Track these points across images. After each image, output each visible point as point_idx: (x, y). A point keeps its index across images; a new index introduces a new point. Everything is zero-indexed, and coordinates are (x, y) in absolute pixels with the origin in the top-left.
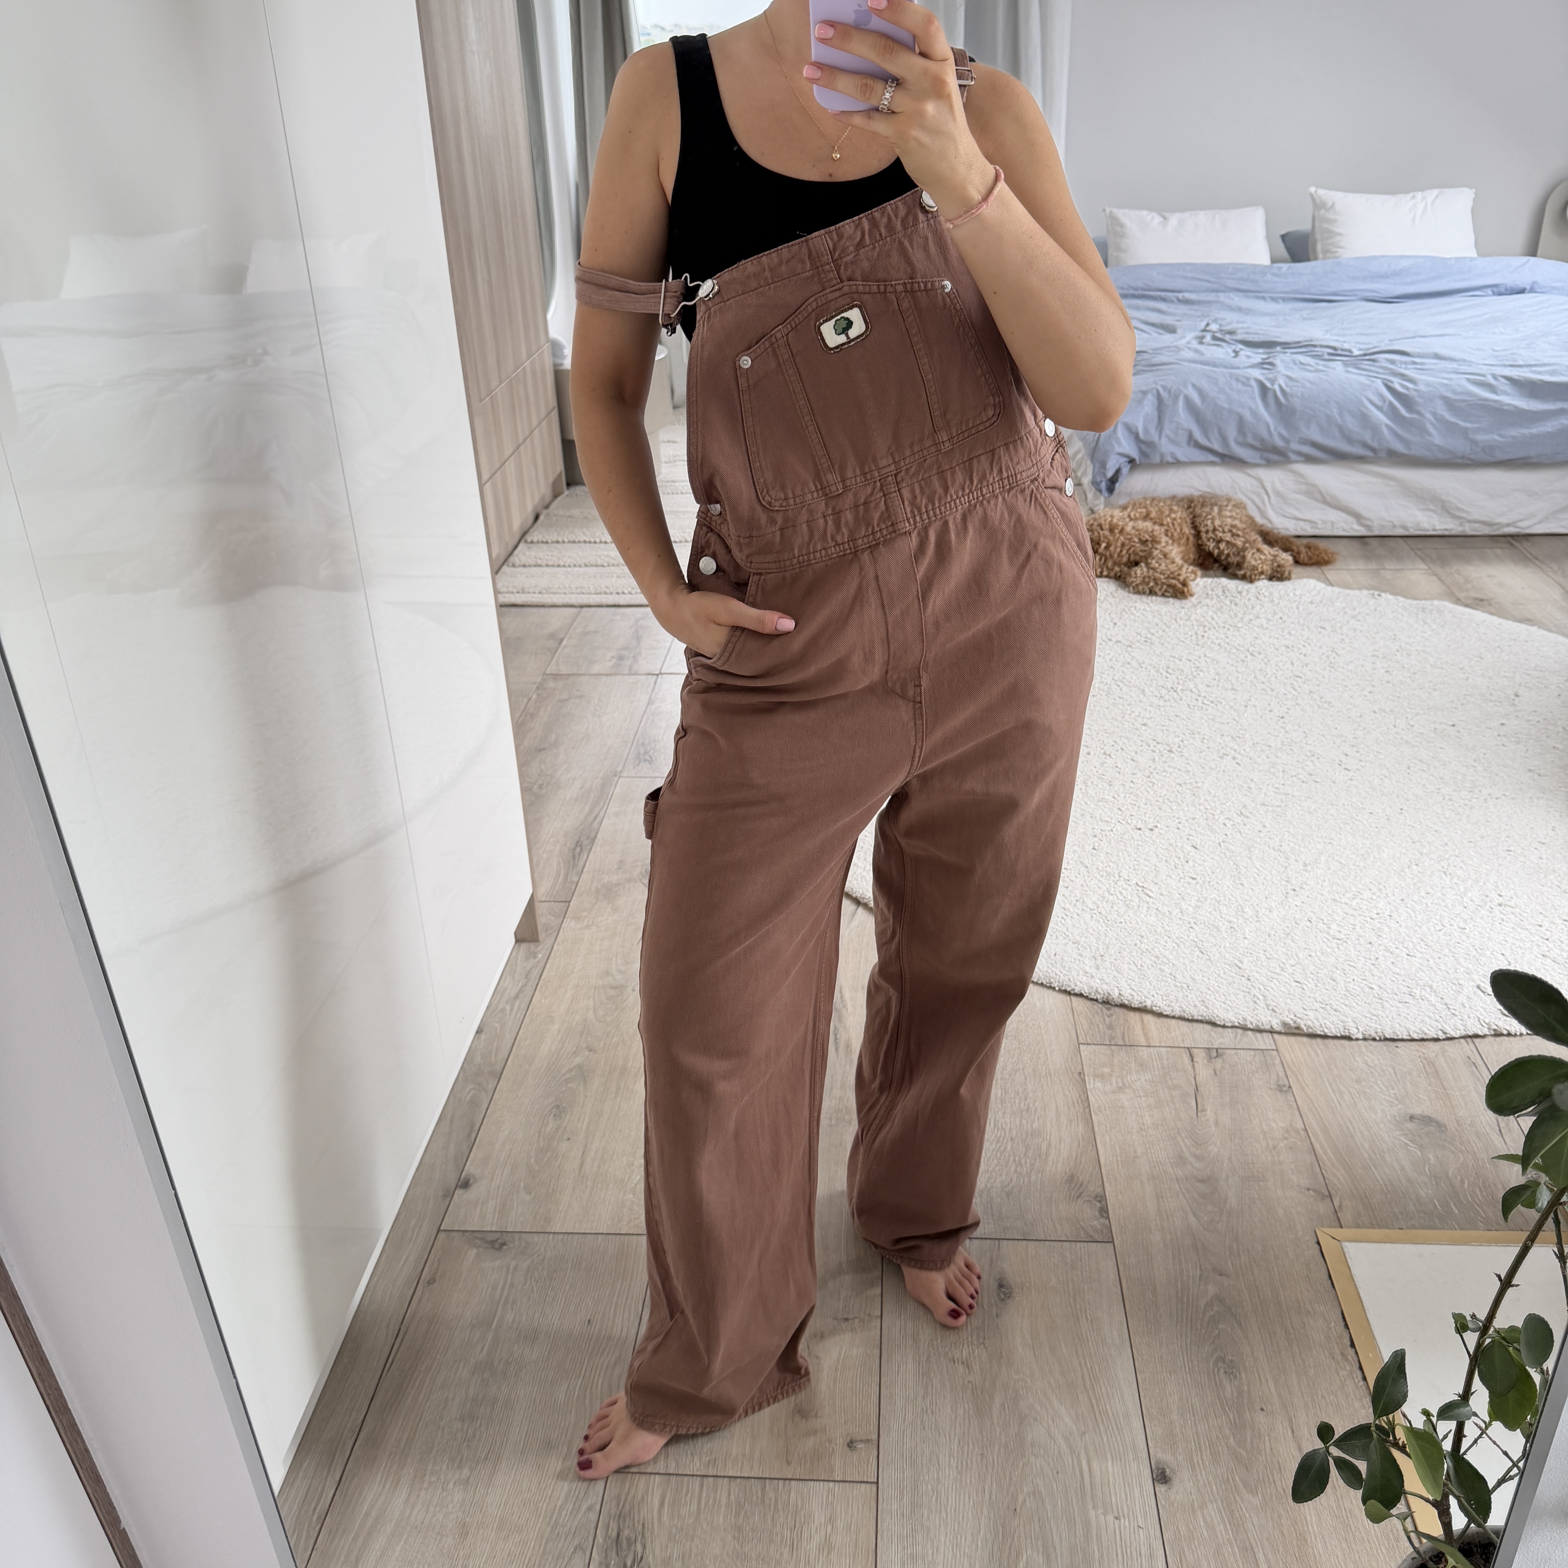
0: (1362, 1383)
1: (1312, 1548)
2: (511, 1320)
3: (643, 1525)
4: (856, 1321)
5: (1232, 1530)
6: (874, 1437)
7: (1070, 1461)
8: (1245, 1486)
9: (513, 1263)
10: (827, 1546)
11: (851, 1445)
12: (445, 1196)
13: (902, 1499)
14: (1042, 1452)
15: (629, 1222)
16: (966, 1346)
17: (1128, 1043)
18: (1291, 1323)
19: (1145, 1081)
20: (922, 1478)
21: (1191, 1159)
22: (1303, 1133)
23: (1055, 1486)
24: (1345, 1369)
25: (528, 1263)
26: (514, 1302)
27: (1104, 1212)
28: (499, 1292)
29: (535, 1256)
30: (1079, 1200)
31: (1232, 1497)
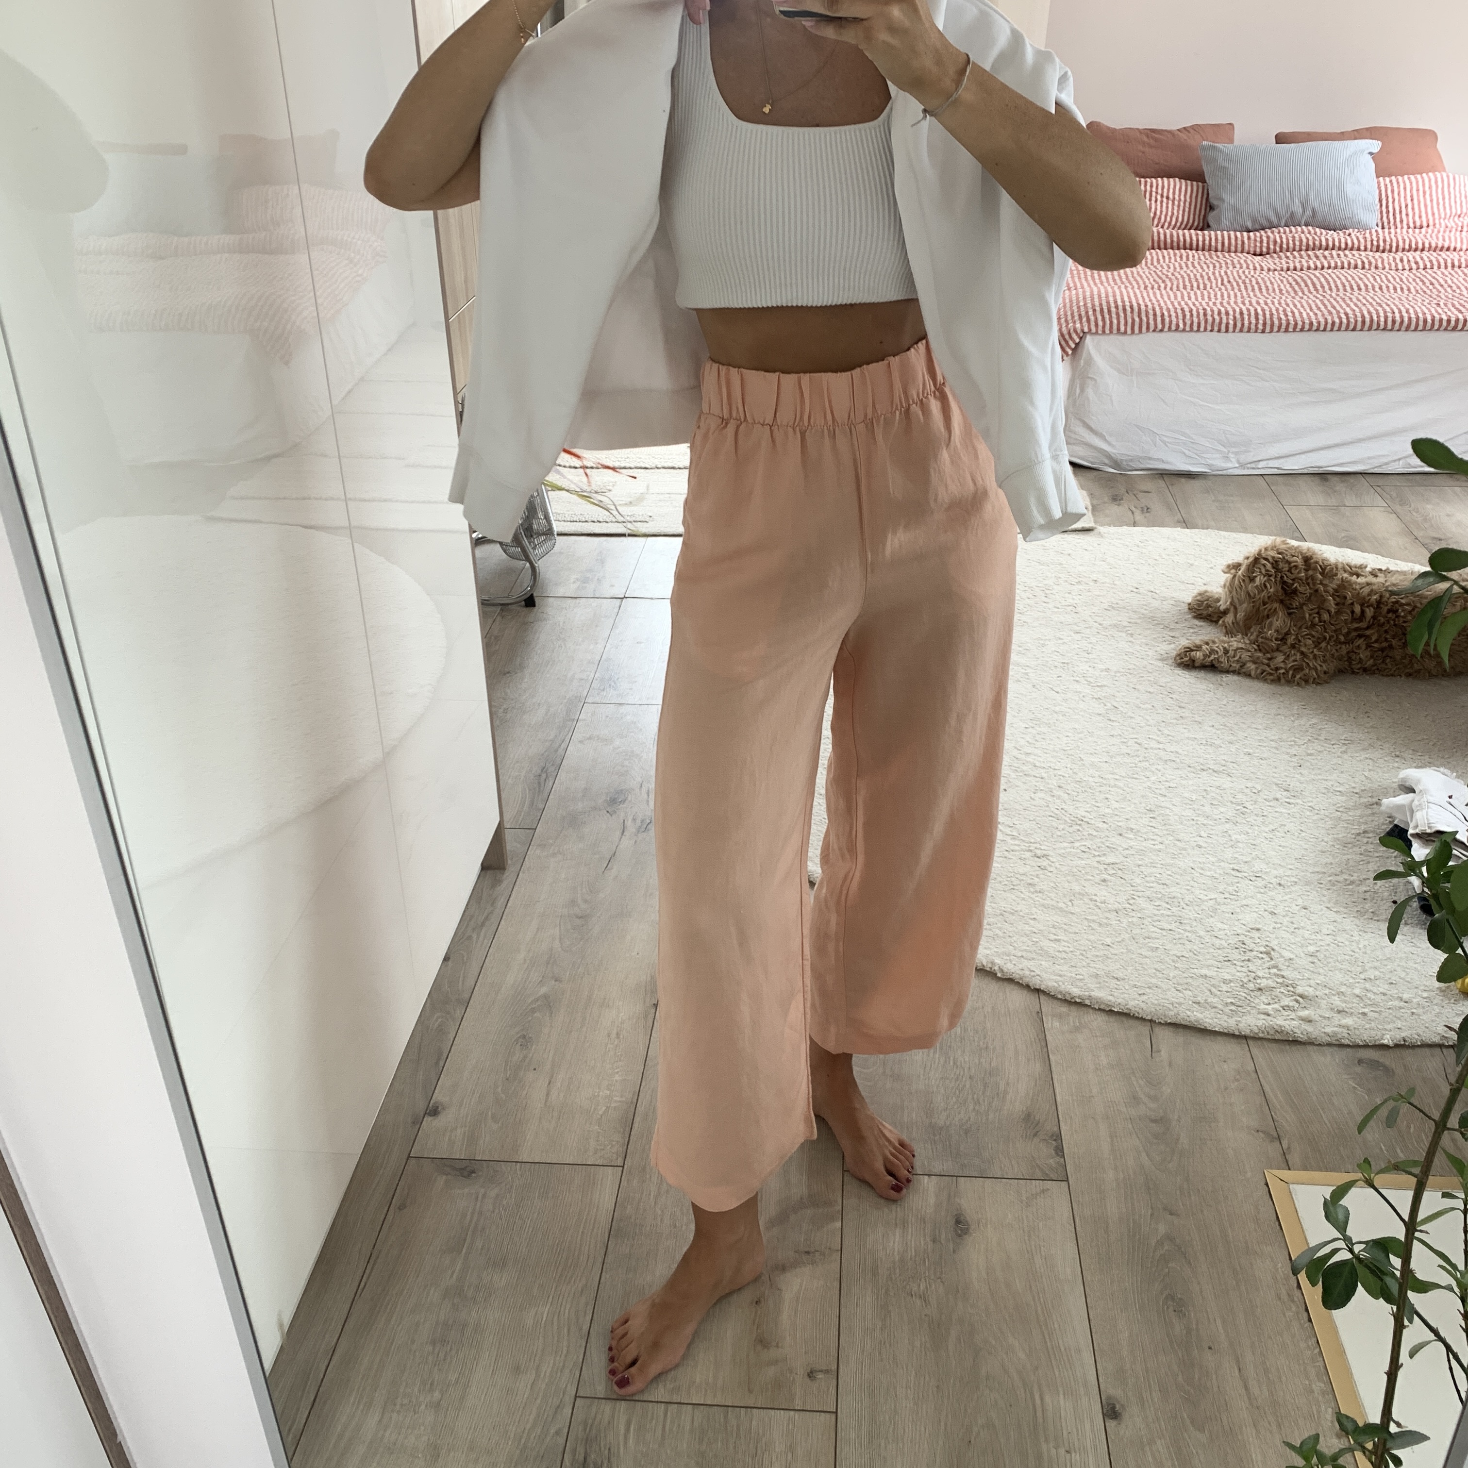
0: (1308, 1324)
2: (480, 1248)
3: (609, 1449)
4: (817, 1254)
6: (834, 1367)
7: (1023, 1396)
8: (1192, 1423)
9: (482, 1191)
11: (811, 1375)
12: (414, 1122)
13: (860, 1429)
14: (996, 1385)
15: (595, 1153)
16: (923, 1280)
18: (1239, 1263)
20: (879, 1408)
21: (1145, 1099)
22: (1254, 1075)
23: (1008, 1420)
25: (496, 1191)
26: (483, 1229)
27: (1060, 1151)
28: (468, 1218)
29: (504, 1184)
30: (1035, 1139)
31: (1179, 1433)
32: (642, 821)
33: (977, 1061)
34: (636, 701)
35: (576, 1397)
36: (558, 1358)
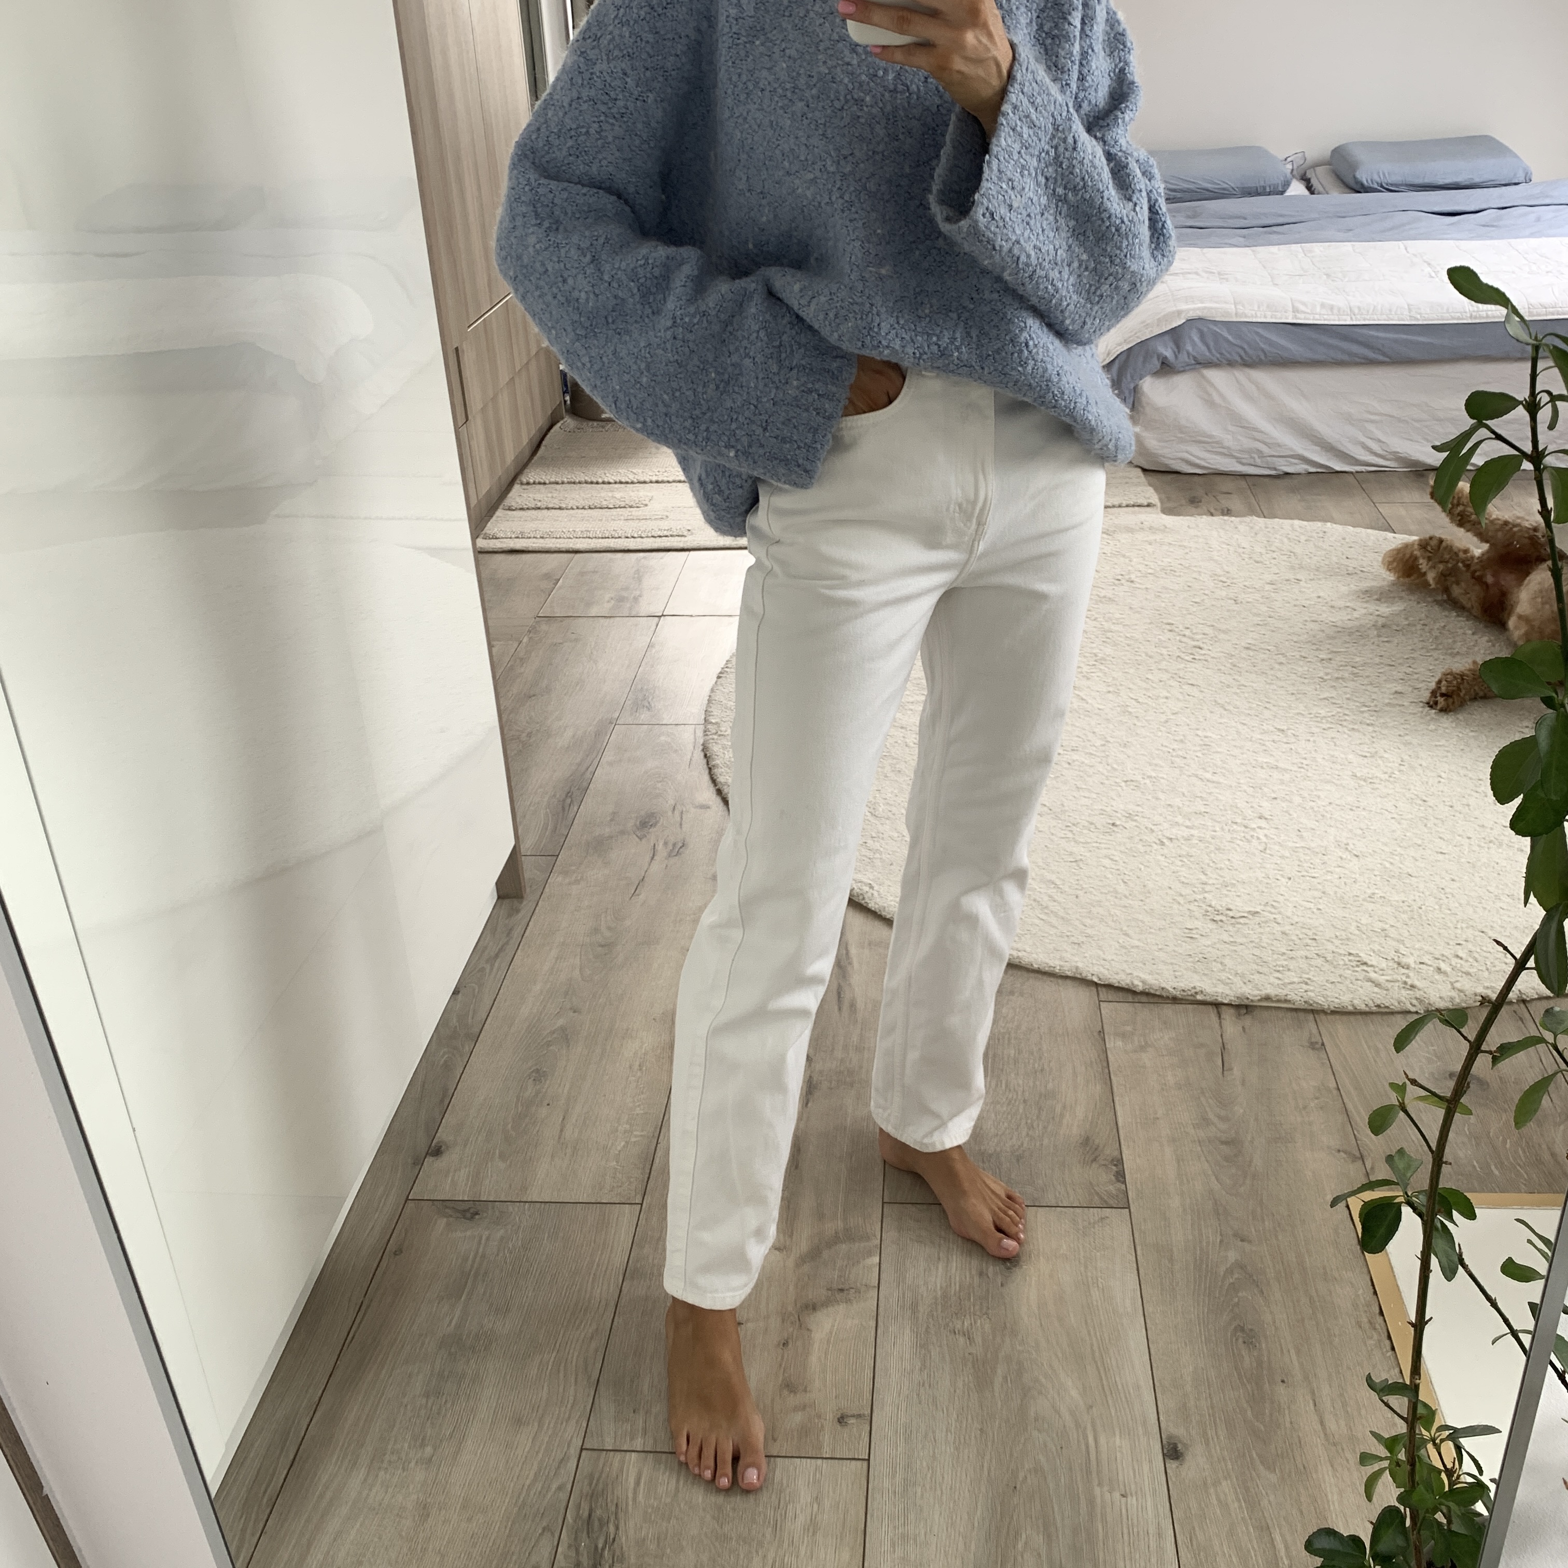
0: (1390, 1353)
2: (481, 1293)
3: (617, 1505)
4: (852, 1292)
5: (1247, 1508)
6: (868, 1412)
7: (1075, 1436)
8: (1262, 1462)
9: (487, 1233)
10: (813, 1527)
11: (841, 1420)
12: (414, 1164)
13: (894, 1476)
14: (1046, 1426)
15: (611, 1191)
16: (968, 1316)
18: (1316, 1290)
19: (1170, 1039)
20: (916, 1454)
21: (1216, 1120)
22: (1335, 1092)
23: (1058, 1462)
24: (1371, 1338)
25: (502, 1232)
26: (486, 1272)
27: (1120, 1176)
28: (470, 1262)
29: (510, 1226)
30: (1093, 1165)
31: (1247, 1472)
32: (674, 845)
33: (1031, 1084)
34: (671, 722)
35: (582, 1449)
36: (563, 1409)
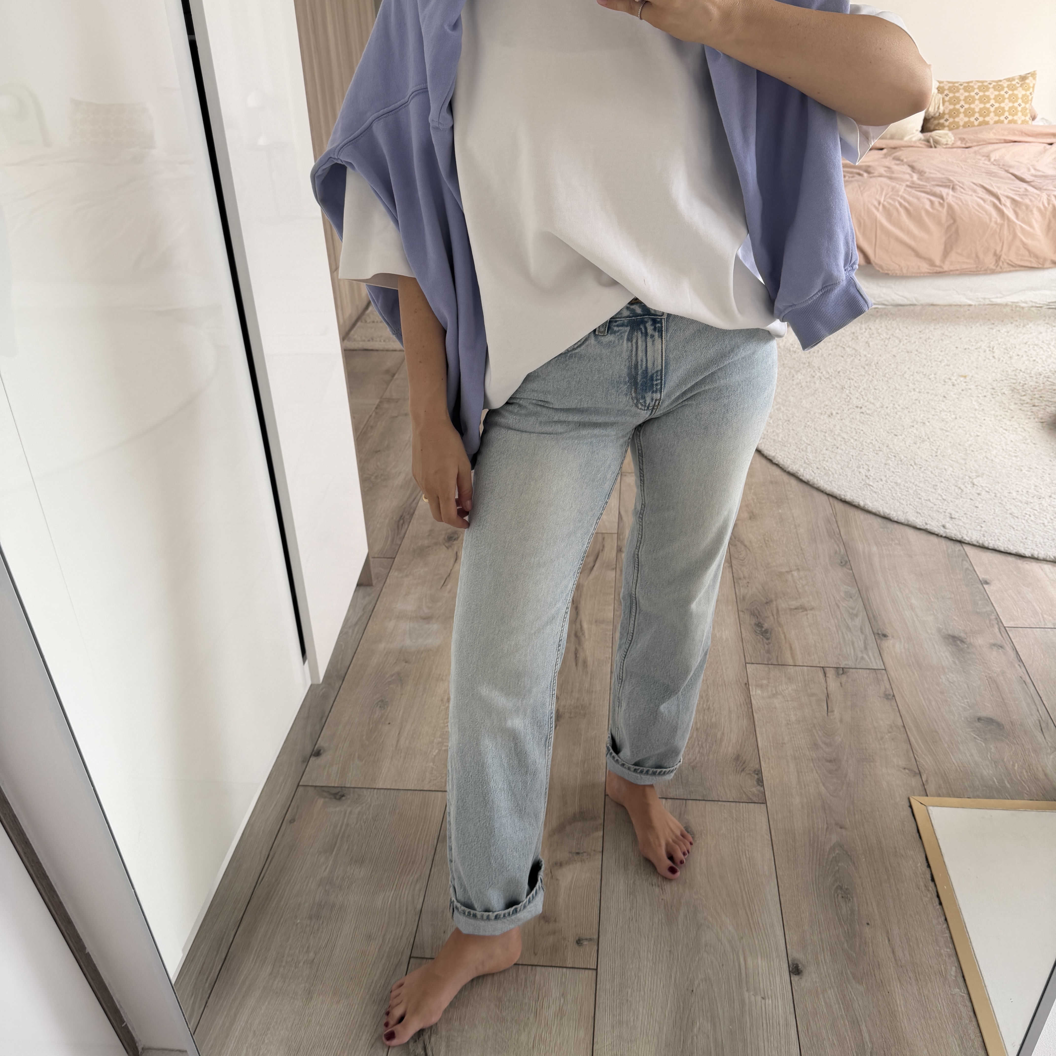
0: (938, 907)
1: (900, 1023)
2: (346, 849)
4: (585, 854)
5: (844, 1009)
6: (596, 937)
7: (732, 957)
8: (854, 978)
9: (349, 809)
10: (560, 1014)
11: (579, 942)
12: (303, 762)
13: (613, 981)
14: (712, 950)
15: (429, 782)
17: (780, 663)
18: (890, 863)
19: (792, 690)
20: (627, 967)
21: (823, 746)
22: (902, 728)
23: (720, 975)
25: (359, 809)
26: (349, 836)
27: (760, 782)
28: (338, 829)
29: (364, 805)
30: (742, 773)
31: (844, 985)
35: (410, 957)
36: (398, 930)
